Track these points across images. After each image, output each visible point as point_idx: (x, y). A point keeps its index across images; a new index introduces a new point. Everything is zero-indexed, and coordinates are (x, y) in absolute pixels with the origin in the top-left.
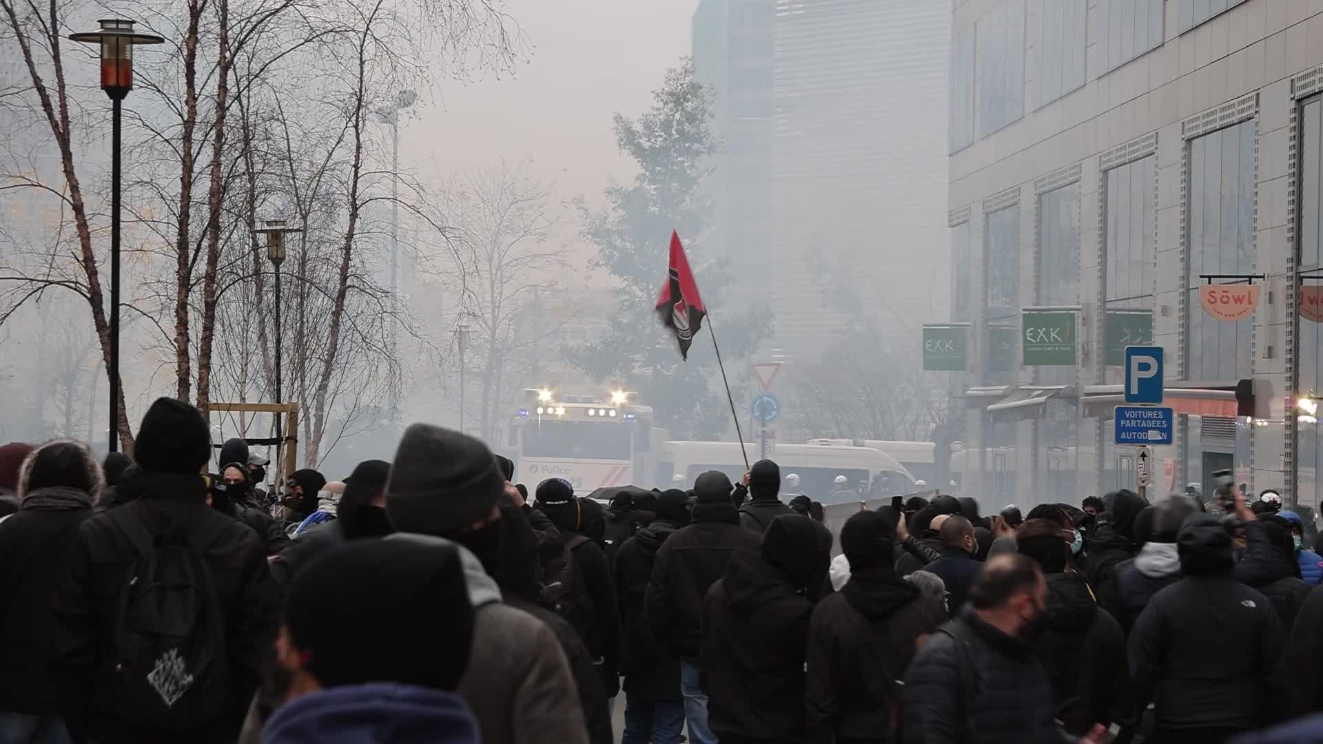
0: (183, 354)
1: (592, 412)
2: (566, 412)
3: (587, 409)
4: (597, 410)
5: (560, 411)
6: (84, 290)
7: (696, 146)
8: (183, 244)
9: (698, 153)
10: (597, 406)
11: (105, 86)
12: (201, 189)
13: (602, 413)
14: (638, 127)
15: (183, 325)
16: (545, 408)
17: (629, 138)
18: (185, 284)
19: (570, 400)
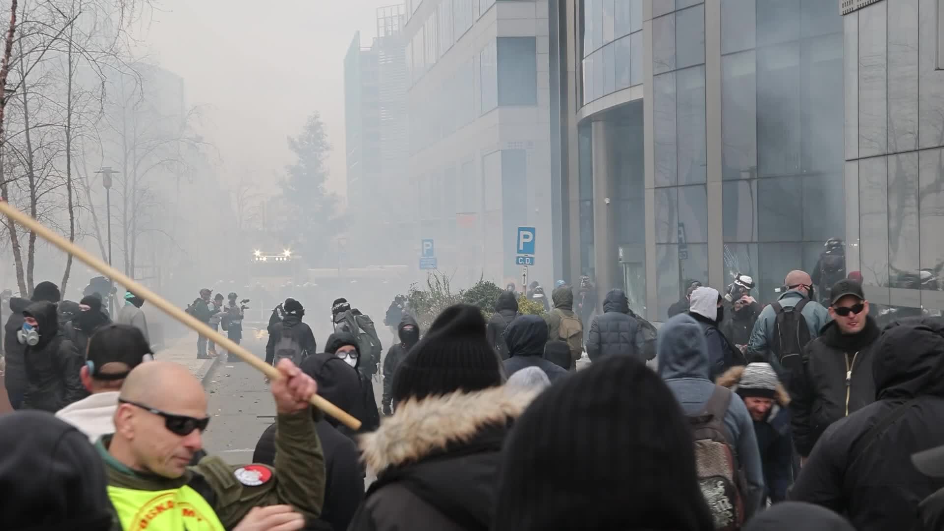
0: (126, 255)
1: (277, 259)
2: (267, 260)
3: (275, 258)
4: (279, 258)
5: (265, 259)
6: (96, 237)
7: (321, 148)
8: (125, 223)
9: (322, 151)
10: (278, 256)
11: (104, 186)
12: (130, 206)
13: (281, 259)
14: (296, 140)
15: (126, 245)
16: (259, 258)
17: (293, 145)
18: (126, 234)
19: (269, 255)
